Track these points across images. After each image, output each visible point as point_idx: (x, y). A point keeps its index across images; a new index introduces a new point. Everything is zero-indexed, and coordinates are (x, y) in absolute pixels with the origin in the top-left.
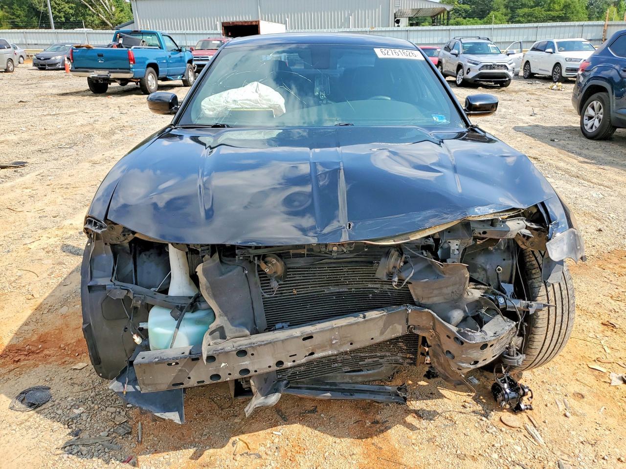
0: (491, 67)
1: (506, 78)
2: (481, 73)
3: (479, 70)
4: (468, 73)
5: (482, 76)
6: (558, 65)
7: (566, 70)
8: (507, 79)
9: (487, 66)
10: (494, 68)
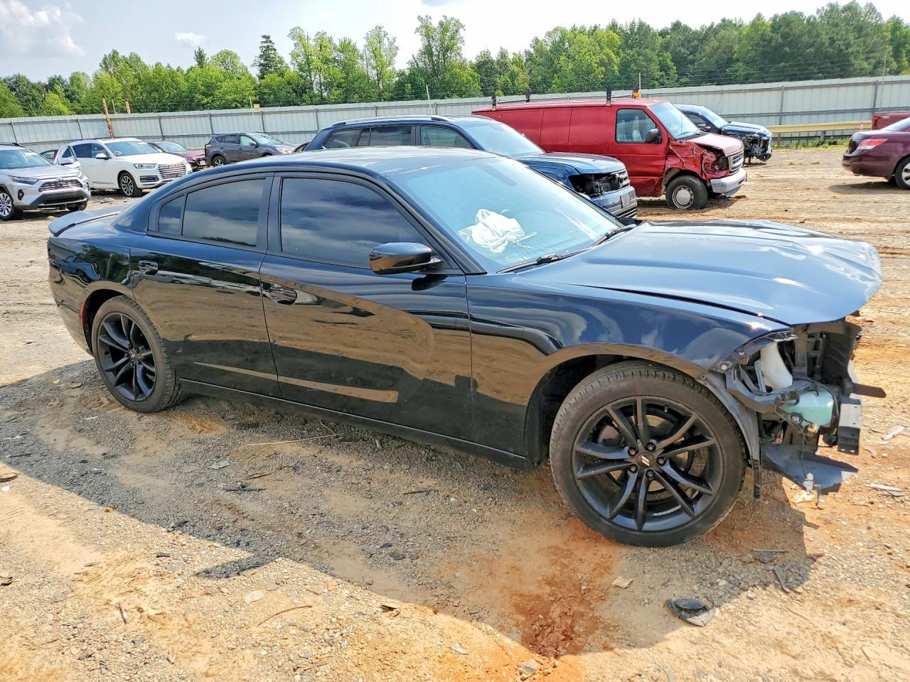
0: (58, 184)
1: (83, 198)
2: (44, 196)
3: (40, 191)
4: (20, 198)
5: (46, 200)
6: (123, 174)
7: (141, 179)
8: (85, 199)
9: (49, 184)
10: (61, 186)
